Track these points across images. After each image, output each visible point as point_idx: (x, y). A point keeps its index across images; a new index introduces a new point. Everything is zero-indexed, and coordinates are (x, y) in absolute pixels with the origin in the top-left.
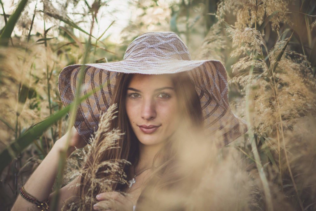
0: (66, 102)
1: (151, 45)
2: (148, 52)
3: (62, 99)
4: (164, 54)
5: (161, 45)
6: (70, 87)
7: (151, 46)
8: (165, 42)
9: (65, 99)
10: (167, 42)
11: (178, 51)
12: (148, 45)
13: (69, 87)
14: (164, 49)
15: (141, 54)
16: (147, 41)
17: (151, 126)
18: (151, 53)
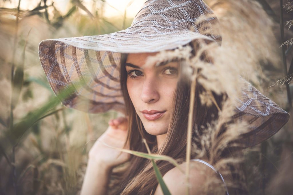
0: (54, 83)
1: (156, 10)
2: (149, 20)
3: (48, 79)
4: (169, 22)
5: (168, 11)
6: (57, 65)
7: (156, 12)
8: (176, 6)
9: (52, 79)
10: (177, 7)
11: (191, 18)
12: (152, 11)
13: (55, 65)
14: (171, 15)
15: (142, 23)
16: (153, 5)
17: (153, 112)
18: (152, 22)
